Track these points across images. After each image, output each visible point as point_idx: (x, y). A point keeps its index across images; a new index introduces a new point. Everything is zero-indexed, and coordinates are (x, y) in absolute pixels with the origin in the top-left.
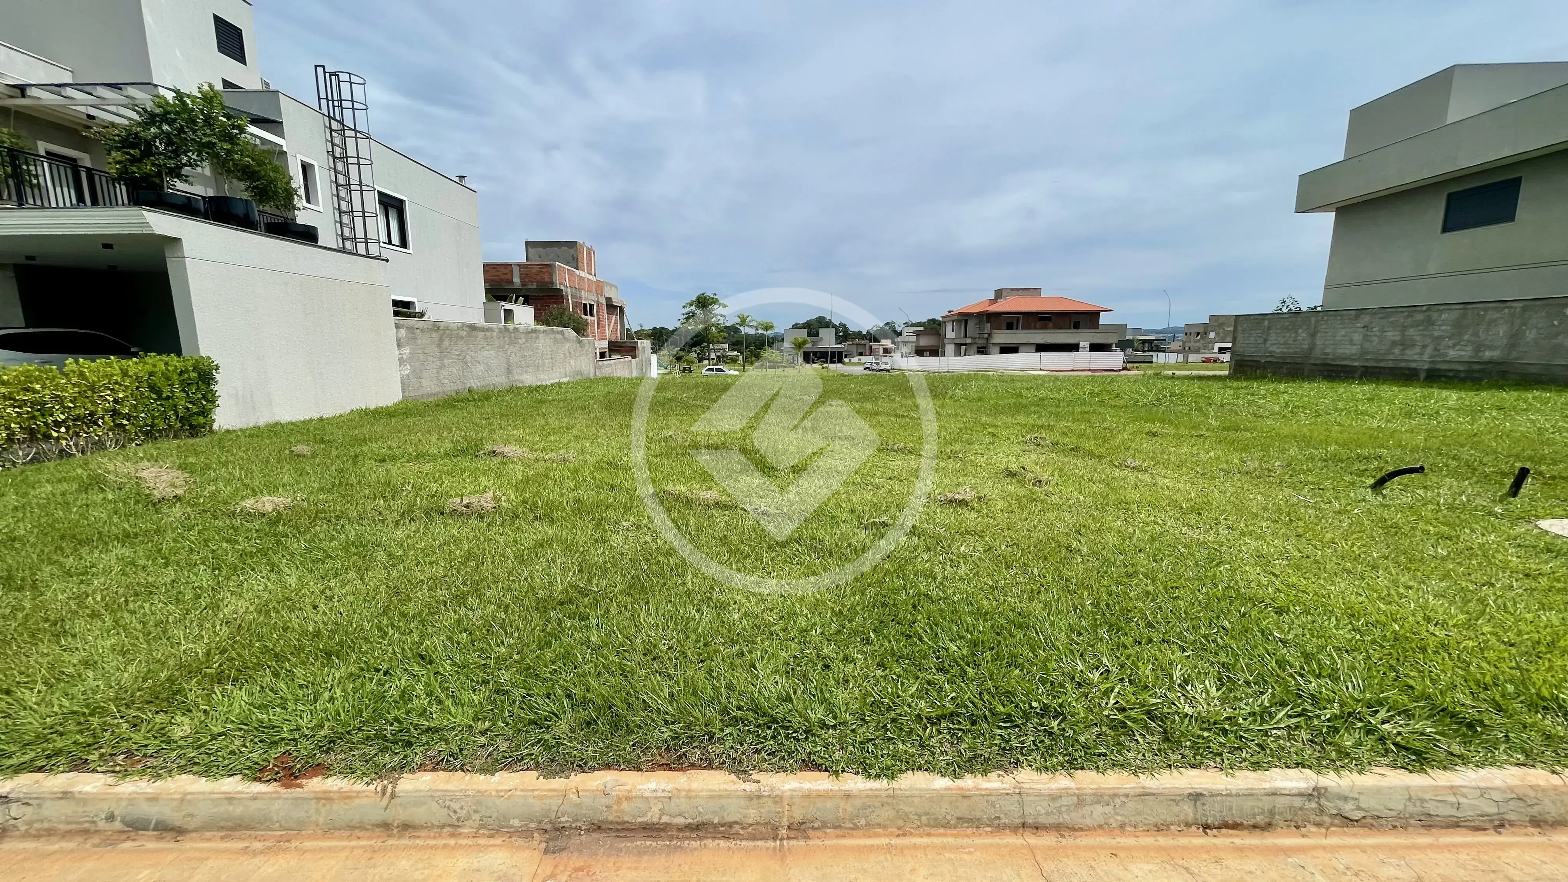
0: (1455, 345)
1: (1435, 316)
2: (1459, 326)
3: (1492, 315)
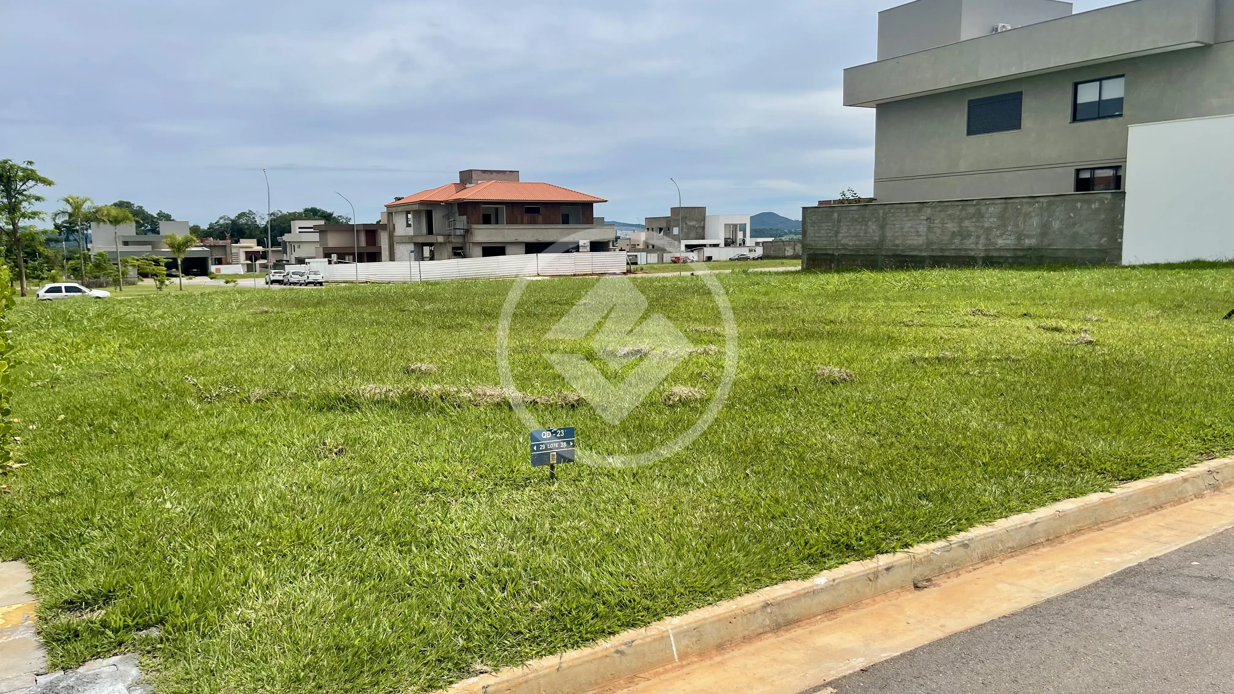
0: (1002, 235)
1: (983, 209)
2: (1002, 218)
3: (1026, 209)
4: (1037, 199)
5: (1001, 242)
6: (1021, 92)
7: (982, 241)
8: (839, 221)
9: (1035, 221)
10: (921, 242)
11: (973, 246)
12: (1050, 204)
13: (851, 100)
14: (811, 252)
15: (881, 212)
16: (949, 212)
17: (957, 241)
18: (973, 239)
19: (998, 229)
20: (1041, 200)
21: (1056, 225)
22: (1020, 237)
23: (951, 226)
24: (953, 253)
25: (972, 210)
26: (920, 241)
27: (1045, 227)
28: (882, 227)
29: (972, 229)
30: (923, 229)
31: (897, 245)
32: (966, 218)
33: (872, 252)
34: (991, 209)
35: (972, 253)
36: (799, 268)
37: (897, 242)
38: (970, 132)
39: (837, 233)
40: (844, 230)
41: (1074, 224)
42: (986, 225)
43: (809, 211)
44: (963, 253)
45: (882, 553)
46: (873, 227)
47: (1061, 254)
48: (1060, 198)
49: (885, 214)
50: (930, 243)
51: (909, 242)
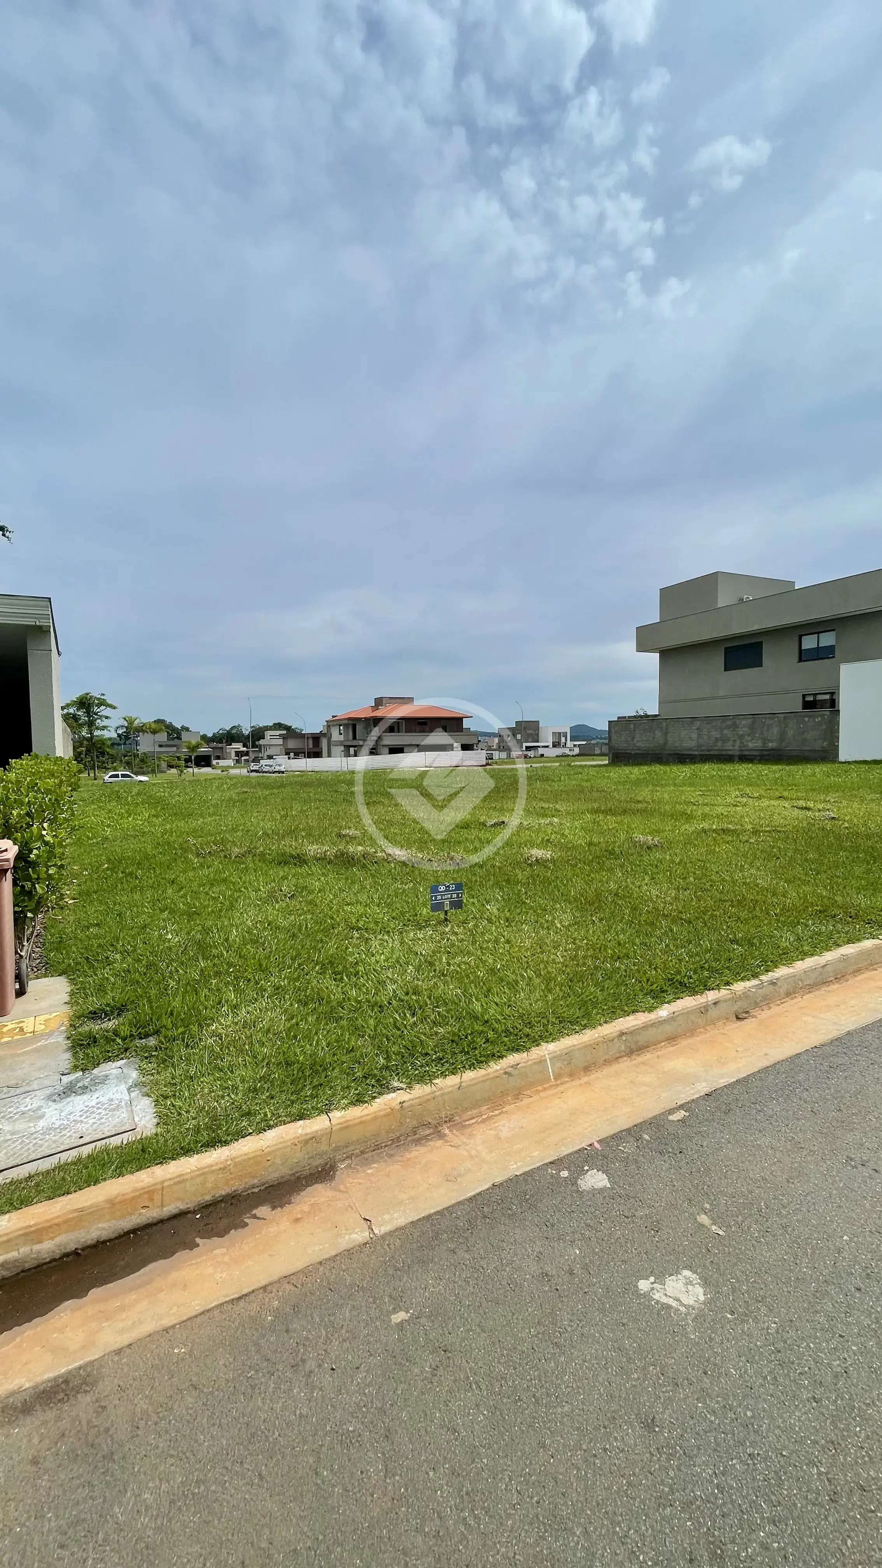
0: (751, 740)
1: (738, 722)
2: (752, 727)
3: (768, 722)
4: (777, 715)
5: (751, 745)
6: (761, 643)
7: (738, 744)
8: (634, 731)
9: (775, 730)
10: (694, 745)
11: (731, 748)
12: (785, 718)
13: (642, 647)
14: (616, 751)
15: (664, 724)
16: (713, 724)
17: (719, 744)
18: (731, 743)
19: (749, 735)
20: (779, 715)
21: (790, 733)
22: (765, 741)
23: (715, 734)
24: (717, 753)
25: (729, 723)
26: (692, 744)
27: (782, 736)
28: (666, 734)
29: (729, 736)
30: (694, 736)
31: (677, 747)
32: (725, 728)
33: (658, 752)
34: (743, 722)
35: (730, 753)
36: (607, 762)
37: (676, 745)
38: (725, 670)
39: (633, 739)
40: (638, 737)
41: (804, 732)
42: (741, 733)
43: (613, 723)
44: (724, 753)
45: (709, 990)
46: (658, 734)
47: (794, 753)
48: (793, 714)
49: (667, 725)
50: (699, 746)
51: (685, 745)
